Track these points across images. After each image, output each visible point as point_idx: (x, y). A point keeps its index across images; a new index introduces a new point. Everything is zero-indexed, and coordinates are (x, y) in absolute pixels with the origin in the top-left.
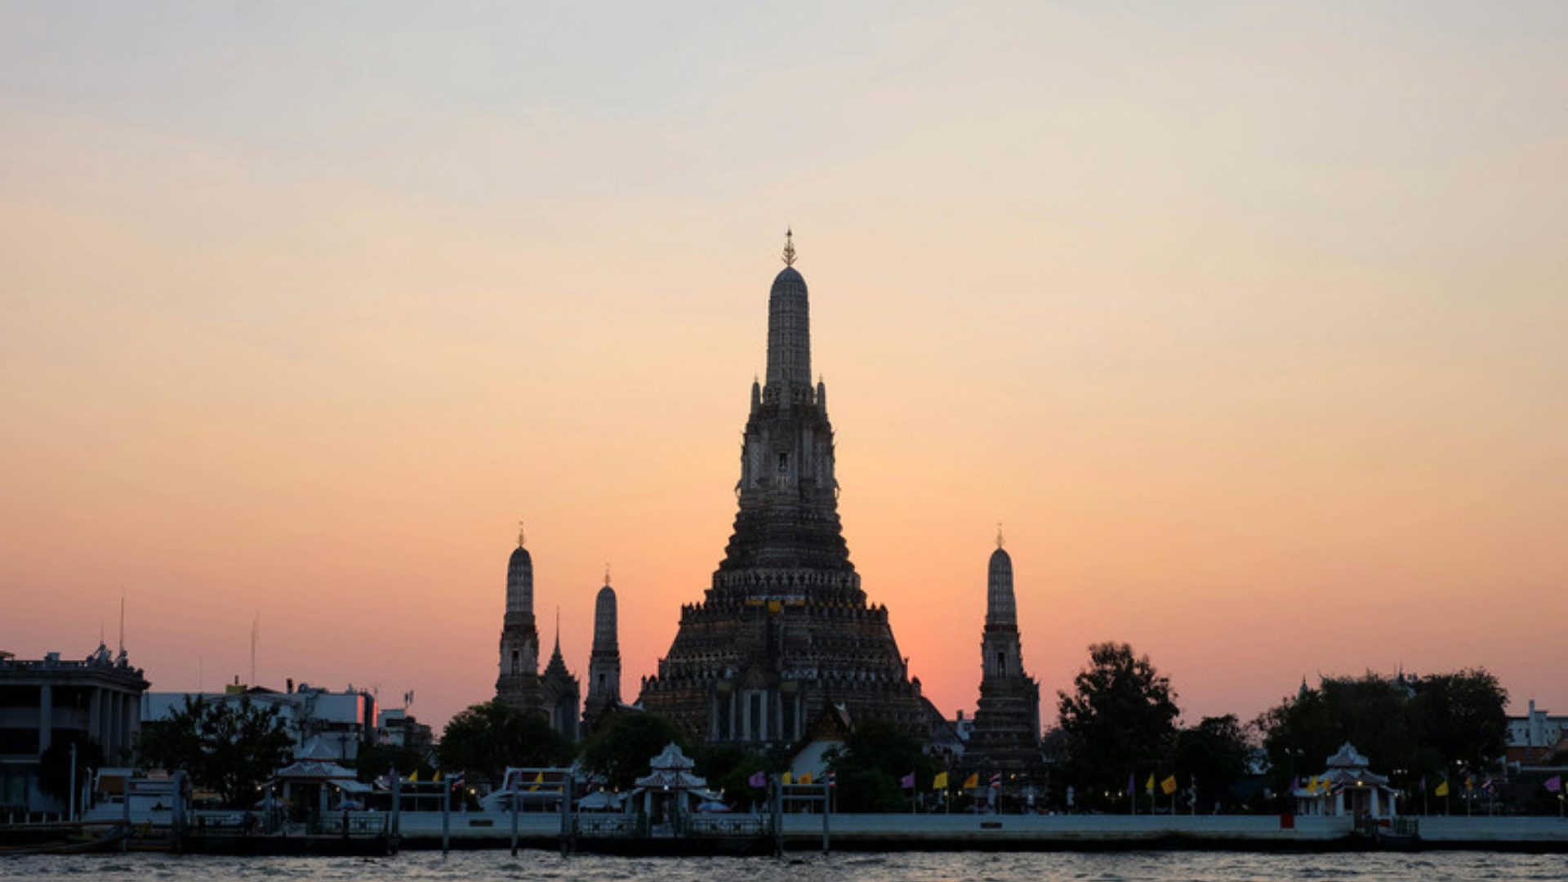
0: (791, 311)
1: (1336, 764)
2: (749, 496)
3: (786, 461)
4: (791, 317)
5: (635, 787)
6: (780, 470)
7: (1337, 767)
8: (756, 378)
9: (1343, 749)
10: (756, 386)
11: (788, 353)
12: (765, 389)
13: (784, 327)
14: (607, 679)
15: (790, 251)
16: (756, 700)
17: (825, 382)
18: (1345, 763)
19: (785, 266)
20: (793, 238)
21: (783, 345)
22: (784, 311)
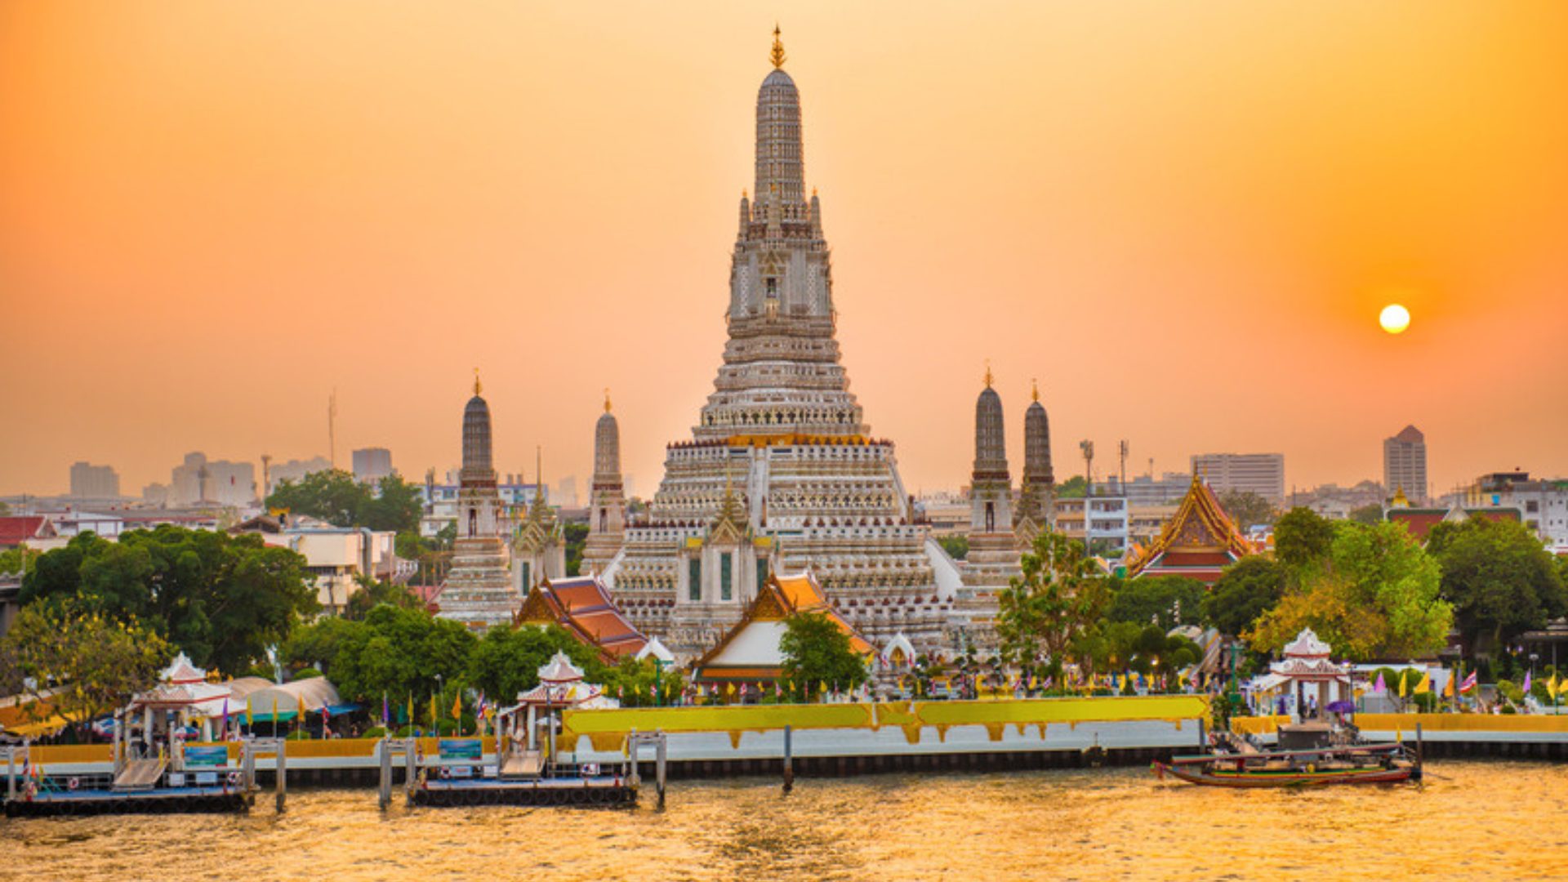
0: (779, 119)
1: (1295, 652)
2: (737, 323)
3: (775, 286)
4: (779, 126)
5: (517, 702)
6: (768, 297)
7: (1294, 656)
8: (745, 194)
9: (1302, 635)
10: (745, 201)
11: (776, 166)
12: (754, 204)
13: (771, 138)
14: (609, 515)
15: (778, 51)
16: (726, 558)
17: (819, 195)
18: (1304, 652)
19: (773, 68)
20: (781, 37)
21: (771, 157)
22: (771, 119)
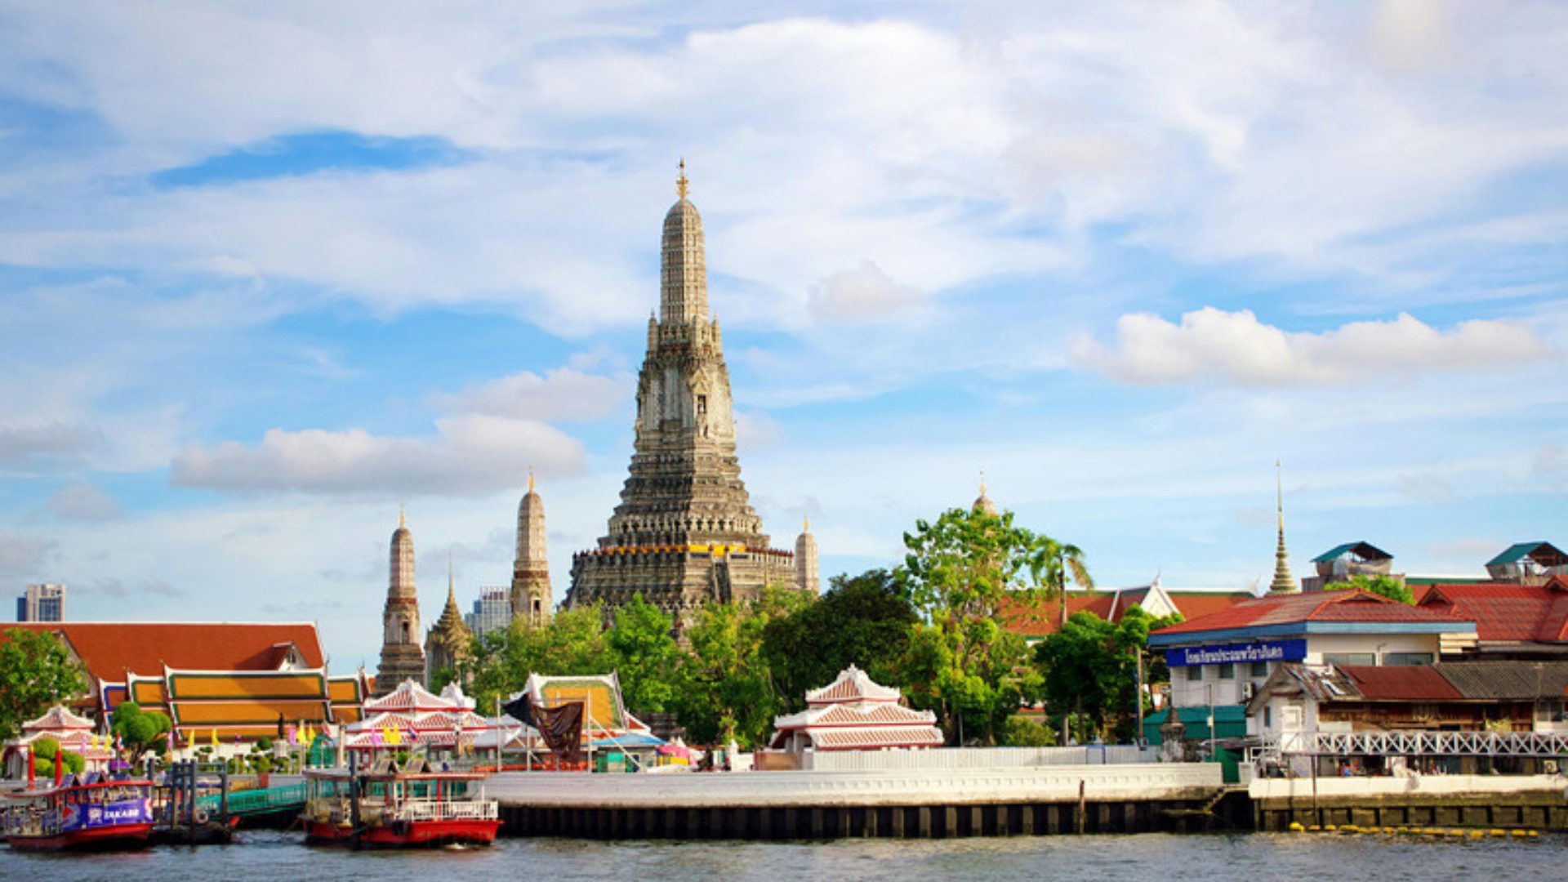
3: (705, 402)
4: (696, 253)
6: (698, 412)
11: (693, 289)
13: (687, 263)
19: (678, 198)
21: (688, 280)
